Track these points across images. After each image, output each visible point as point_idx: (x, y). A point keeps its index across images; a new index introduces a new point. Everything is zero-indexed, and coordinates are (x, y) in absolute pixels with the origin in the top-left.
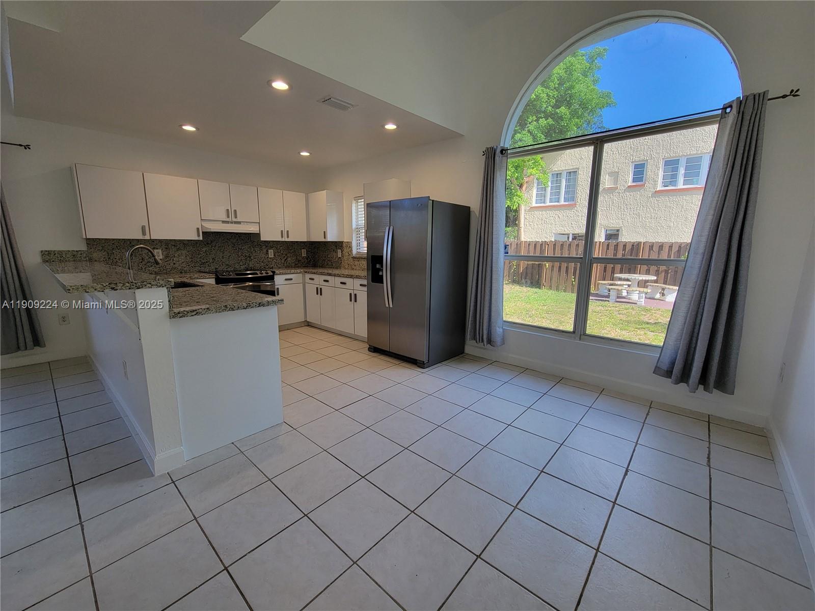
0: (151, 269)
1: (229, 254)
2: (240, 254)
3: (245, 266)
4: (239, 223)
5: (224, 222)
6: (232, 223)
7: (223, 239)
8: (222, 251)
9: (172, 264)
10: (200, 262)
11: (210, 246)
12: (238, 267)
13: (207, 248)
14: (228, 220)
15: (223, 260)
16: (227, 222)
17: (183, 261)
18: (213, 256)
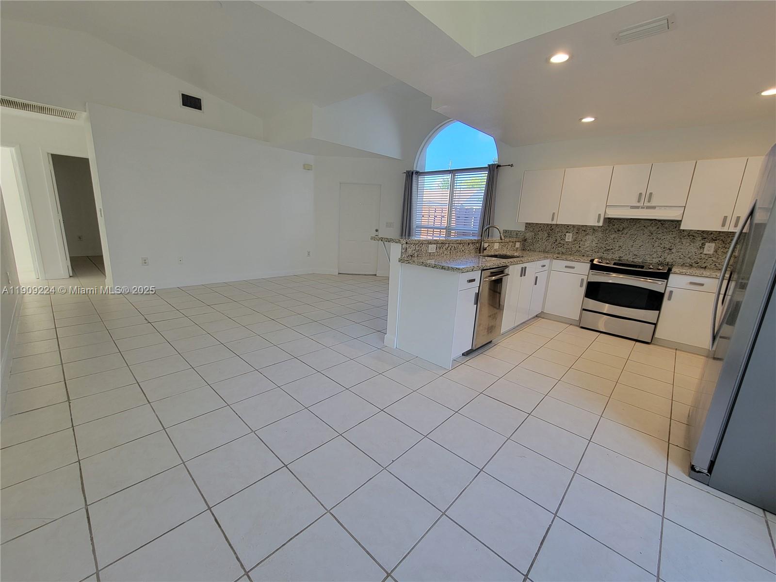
0: (560, 249)
1: (642, 243)
2: (656, 244)
3: (660, 259)
4: (654, 207)
5: (633, 207)
6: (643, 208)
7: (638, 226)
8: (633, 239)
9: (577, 247)
10: (605, 248)
11: (621, 233)
12: (649, 259)
13: (616, 236)
14: (638, 205)
15: (632, 249)
16: (638, 207)
17: (588, 245)
18: (621, 244)
